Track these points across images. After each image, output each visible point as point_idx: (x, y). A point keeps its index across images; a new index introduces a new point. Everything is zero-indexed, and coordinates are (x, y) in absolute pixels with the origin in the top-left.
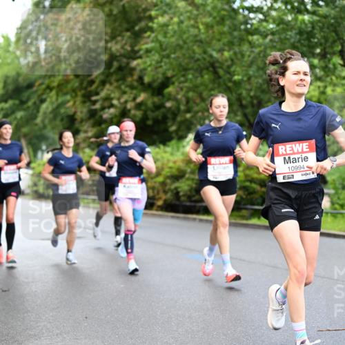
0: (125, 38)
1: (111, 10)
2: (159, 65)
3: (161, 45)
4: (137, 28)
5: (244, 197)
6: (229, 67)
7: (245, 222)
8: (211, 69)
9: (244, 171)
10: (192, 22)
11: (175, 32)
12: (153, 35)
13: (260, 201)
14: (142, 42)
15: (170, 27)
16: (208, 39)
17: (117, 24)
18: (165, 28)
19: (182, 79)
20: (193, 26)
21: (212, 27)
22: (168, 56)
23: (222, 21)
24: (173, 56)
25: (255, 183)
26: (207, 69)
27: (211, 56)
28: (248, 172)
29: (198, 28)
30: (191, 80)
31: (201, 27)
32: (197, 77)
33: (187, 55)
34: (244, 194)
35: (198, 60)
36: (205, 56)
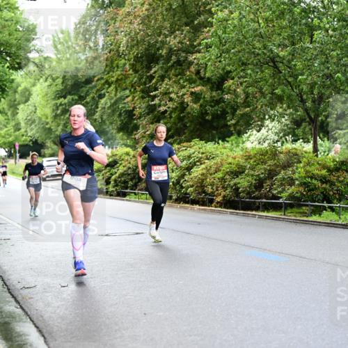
0: (184, 32)
1: (170, 5)
2: (219, 60)
3: (220, 40)
4: (196, 22)
5: (305, 193)
6: (289, 61)
7: (305, 219)
8: (271, 64)
9: (304, 166)
10: (252, 16)
11: (235, 26)
12: (213, 30)
13: (320, 197)
14: (201, 37)
15: (230, 22)
16: (267, 34)
17: (176, 19)
18: (225, 23)
19: (242, 74)
20: (253, 20)
21: (272, 21)
22: (228, 51)
23: (282, 14)
24: (232, 51)
25: (316, 179)
26: (267, 64)
27: (271, 51)
28: (308, 168)
29: (258, 22)
30: (250, 74)
31: (261, 21)
32: (257, 72)
33: (247, 50)
34: (304, 191)
35: (258, 54)
36: (265, 51)
